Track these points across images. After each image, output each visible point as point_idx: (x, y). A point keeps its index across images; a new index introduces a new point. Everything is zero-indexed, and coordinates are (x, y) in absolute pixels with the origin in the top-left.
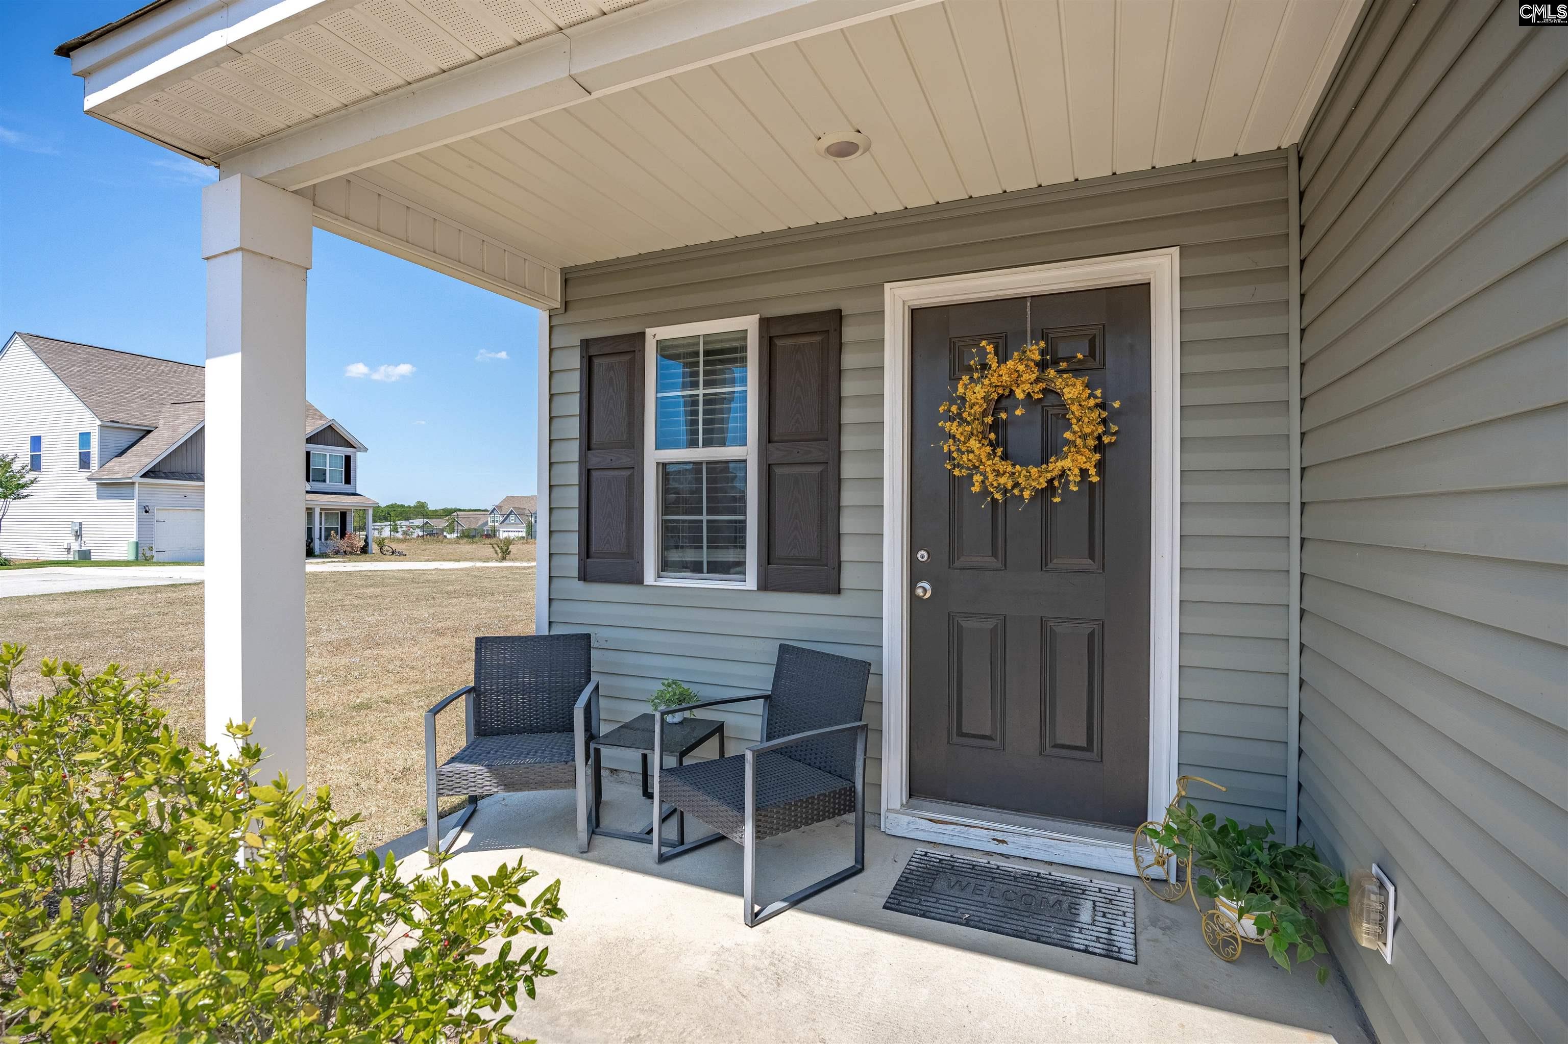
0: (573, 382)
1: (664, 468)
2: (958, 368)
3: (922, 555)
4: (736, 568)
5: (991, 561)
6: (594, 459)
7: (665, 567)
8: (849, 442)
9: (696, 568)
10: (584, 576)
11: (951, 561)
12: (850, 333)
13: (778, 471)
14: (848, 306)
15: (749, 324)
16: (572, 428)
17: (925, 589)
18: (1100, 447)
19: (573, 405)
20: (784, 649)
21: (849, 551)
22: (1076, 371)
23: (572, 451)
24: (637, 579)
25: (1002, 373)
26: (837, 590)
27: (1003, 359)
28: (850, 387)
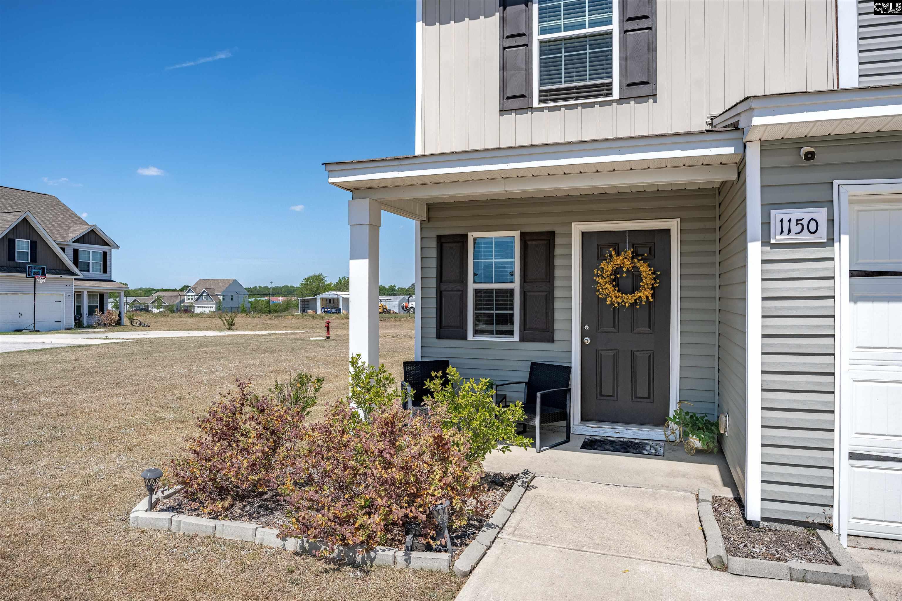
0: (433, 253)
1: (477, 292)
2: (601, 258)
3: (587, 327)
4: (511, 333)
5: (612, 329)
6: (444, 287)
7: (477, 332)
8: (558, 283)
9: (491, 332)
10: (439, 336)
11: (597, 329)
12: (558, 241)
13: (528, 294)
14: (558, 230)
15: (516, 234)
16: (433, 273)
17: (587, 340)
18: (653, 288)
19: (433, 263)
20: (533, 364)
21: (558, 326)
22: (644, 260)
23: (433, 283)
24: (464, 337)
25: (618, 260)
26: (552, 341)
27: (618, 254)
28: (558, 262)
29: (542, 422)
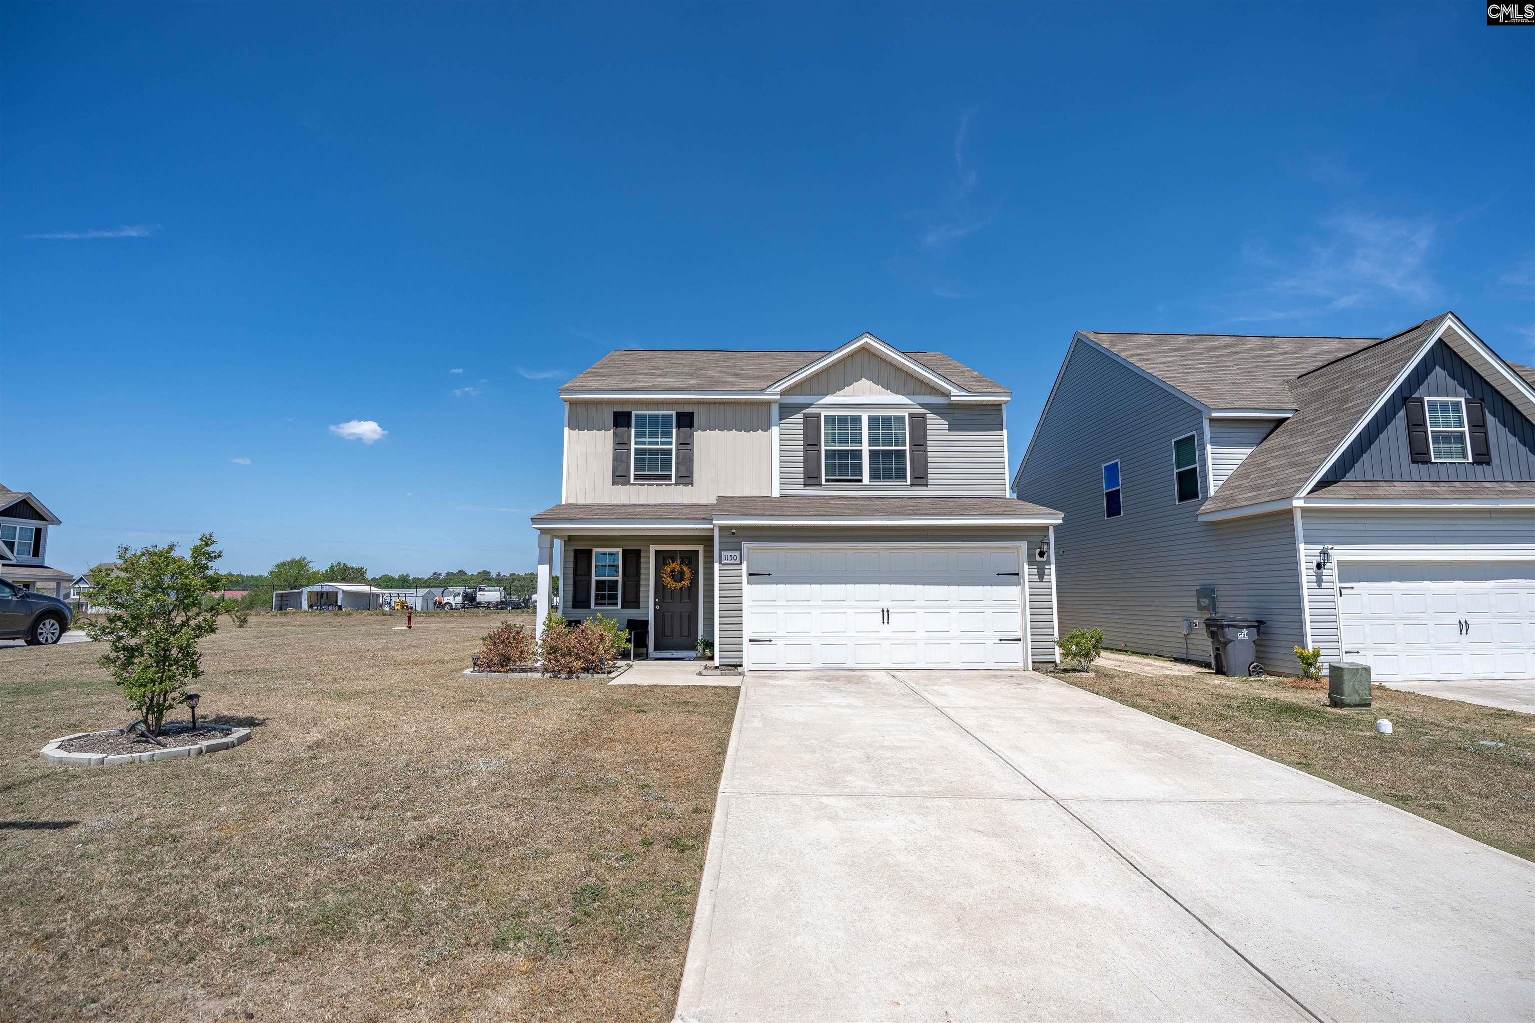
0: (572, 559)
1: (597, 582)
2: (665, 564)
3: (657, 600)
4: (616, 604)
5: (672, 601)
6: (578, 578)
7: (596, 604)
8: (642, 577)
9: (604, 604)
10: (574, 607)
11: (663, 601)
12: (642, 554)
13: (626, 582)
14: (642, 549)
15: (620, 550)
16: (571, 570)
17: (658, 607)
18: (691, 579)
19: (571, 565)
20: (628, 620)
21: (642, 600)
22: (687, 565)
23: (571, 576)
24: (589, 607)
25: (673, 565)
26: (639, 608)
27: (673, 562)
28: (642, 566)
29: (634, 647)
